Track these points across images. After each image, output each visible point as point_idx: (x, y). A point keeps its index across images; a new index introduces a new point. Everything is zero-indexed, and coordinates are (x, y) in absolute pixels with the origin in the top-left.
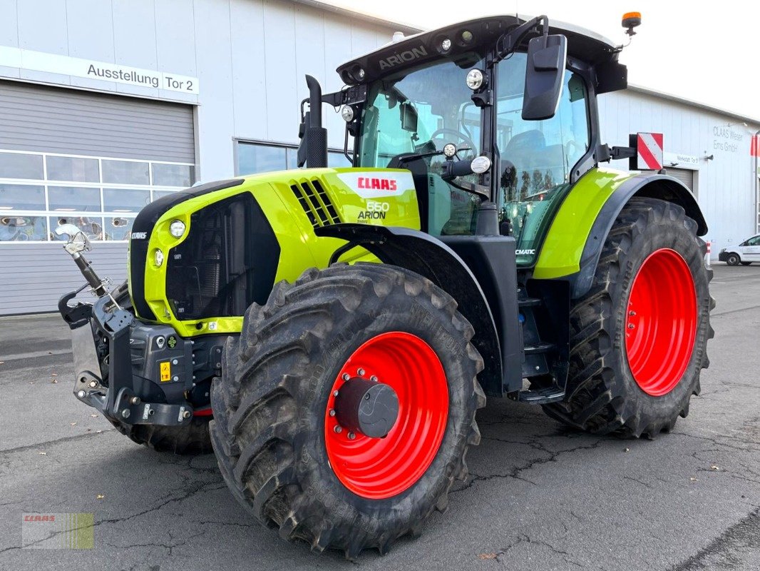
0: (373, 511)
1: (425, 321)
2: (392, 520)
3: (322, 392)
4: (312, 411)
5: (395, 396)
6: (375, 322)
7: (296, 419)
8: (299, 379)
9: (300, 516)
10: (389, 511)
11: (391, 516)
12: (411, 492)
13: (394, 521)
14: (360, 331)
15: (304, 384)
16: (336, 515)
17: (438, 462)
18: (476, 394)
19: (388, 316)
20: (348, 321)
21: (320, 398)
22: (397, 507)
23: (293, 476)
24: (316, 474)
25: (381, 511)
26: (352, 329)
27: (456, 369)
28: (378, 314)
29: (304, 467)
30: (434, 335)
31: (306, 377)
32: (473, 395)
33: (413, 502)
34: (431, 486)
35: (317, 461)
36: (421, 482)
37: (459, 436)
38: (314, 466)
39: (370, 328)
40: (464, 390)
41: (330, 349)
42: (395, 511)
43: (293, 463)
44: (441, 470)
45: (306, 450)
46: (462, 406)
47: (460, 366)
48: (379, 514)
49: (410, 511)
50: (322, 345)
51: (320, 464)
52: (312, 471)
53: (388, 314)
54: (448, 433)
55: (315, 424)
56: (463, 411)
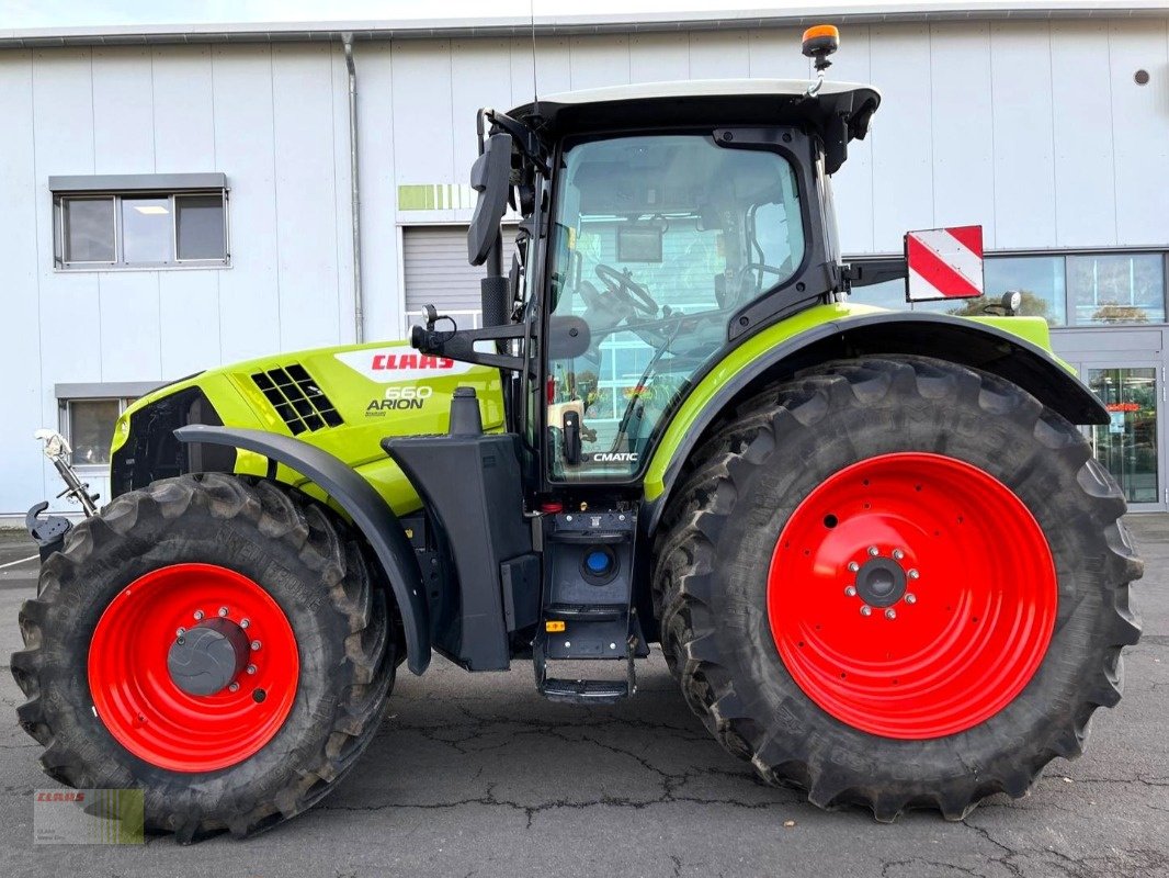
0: (157, 783)
1: (244, 552)
2: (184, 802)
3: (77, 624)
4: (64, 644)
5: (229, 646)
6: (157, 549)
7: (42, 650)
8: (46, 606)
9: (50, 762)
10: (184, 789)
11: (185, 797)
12: (228, 774)
13: (188, 804)
14: (133, 559)
15: (52, 613)
16: (99, 774)
17: (278, 744)
18: (350, 663)
19: (179, 543)
20: (114, 545)
21: (76, 632)
22: (198, 787)
23: (40, 714)
24: (70, 718)
25: (171, 786)
26: (121, 554)
27: (308, 621)
28: (160, 538)
29: (54, 707)
30: (262, 573)
31: (55, 605)
32: (343, 661)
33: (226, 787)
34: (261, 774)
35: (71, 704)
36: (246, 765)
37: (315, 717)
38: (67, 708)
39: (149, 557)
40: (324, 652)
41: (88, 576)
42: (194, 791)
43: (39, 699)
44: (282, 756)
45: (55, 687)
46: (320, 676)
47: (313, 620)
48: (168, 789)
49: (218, 797)
50: (77, 571)
51: (76, 708)
52: (64, 714)
53: (179, 540)
54: (297, 709)
55: (68, 660)
56: (322, 683)
